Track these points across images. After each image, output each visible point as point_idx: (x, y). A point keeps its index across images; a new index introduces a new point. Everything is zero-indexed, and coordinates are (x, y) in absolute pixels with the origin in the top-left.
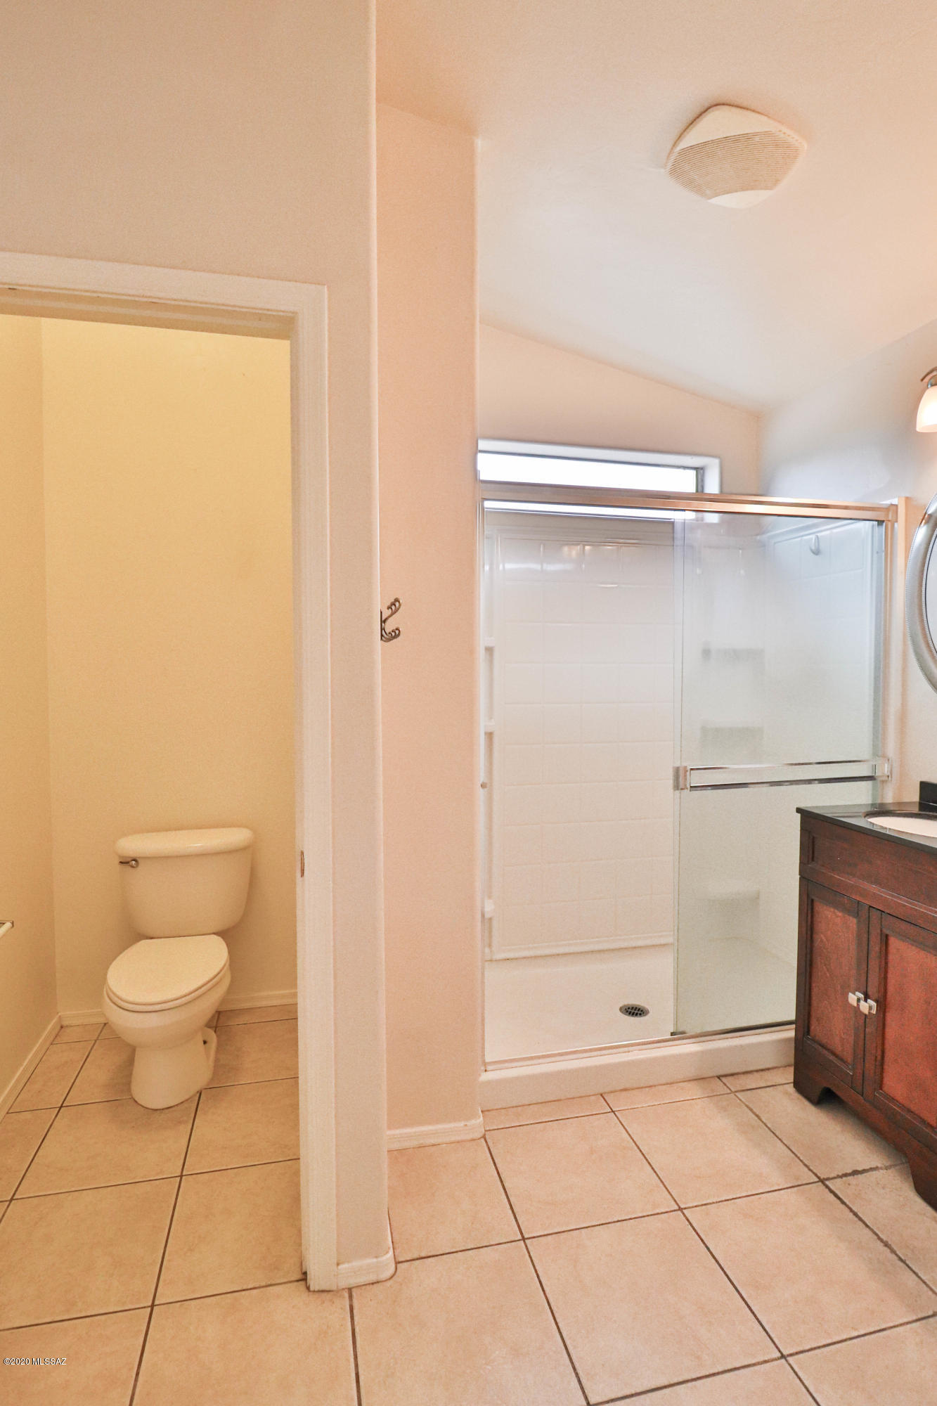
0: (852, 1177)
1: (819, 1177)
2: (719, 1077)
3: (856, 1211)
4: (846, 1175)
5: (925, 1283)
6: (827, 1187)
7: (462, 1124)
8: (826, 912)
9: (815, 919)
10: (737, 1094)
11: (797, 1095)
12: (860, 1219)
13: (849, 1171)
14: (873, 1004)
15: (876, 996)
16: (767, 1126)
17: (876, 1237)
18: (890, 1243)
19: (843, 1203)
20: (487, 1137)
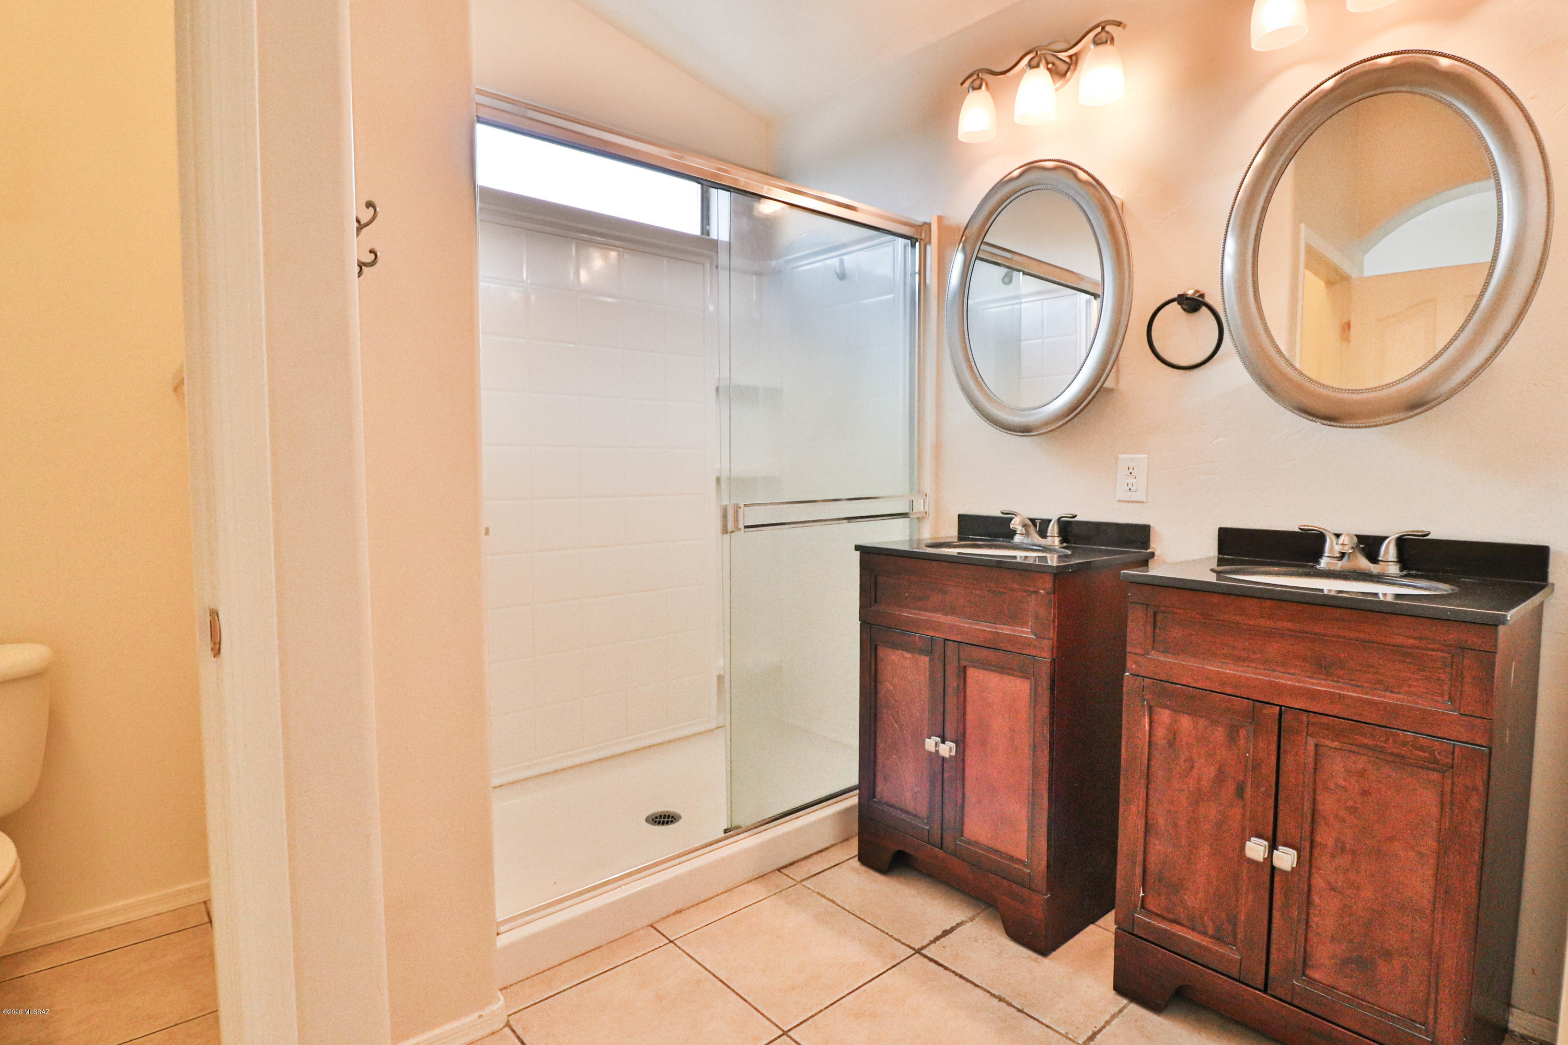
0: (944, 938)
1: (913, 949)
2: (779, 870)
3: (960, 973)
4: (937, 938)
5: (1048, 1026)
6: (926, 957)
7: (475, 1016)
8: (893, 657)
9: (879, 667)
10: (803, 883)
11: (864, 869)
12: (967, 980)
13: (939, 933)
14: (953, 745)
15: (954, 736)
16: (844, 909)
17: (989, 995)
18: (1003, 996)
19: (946, 968)
20: (511, 1022)
